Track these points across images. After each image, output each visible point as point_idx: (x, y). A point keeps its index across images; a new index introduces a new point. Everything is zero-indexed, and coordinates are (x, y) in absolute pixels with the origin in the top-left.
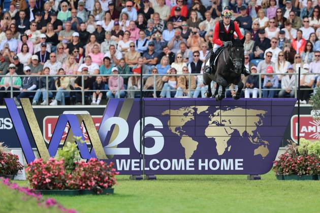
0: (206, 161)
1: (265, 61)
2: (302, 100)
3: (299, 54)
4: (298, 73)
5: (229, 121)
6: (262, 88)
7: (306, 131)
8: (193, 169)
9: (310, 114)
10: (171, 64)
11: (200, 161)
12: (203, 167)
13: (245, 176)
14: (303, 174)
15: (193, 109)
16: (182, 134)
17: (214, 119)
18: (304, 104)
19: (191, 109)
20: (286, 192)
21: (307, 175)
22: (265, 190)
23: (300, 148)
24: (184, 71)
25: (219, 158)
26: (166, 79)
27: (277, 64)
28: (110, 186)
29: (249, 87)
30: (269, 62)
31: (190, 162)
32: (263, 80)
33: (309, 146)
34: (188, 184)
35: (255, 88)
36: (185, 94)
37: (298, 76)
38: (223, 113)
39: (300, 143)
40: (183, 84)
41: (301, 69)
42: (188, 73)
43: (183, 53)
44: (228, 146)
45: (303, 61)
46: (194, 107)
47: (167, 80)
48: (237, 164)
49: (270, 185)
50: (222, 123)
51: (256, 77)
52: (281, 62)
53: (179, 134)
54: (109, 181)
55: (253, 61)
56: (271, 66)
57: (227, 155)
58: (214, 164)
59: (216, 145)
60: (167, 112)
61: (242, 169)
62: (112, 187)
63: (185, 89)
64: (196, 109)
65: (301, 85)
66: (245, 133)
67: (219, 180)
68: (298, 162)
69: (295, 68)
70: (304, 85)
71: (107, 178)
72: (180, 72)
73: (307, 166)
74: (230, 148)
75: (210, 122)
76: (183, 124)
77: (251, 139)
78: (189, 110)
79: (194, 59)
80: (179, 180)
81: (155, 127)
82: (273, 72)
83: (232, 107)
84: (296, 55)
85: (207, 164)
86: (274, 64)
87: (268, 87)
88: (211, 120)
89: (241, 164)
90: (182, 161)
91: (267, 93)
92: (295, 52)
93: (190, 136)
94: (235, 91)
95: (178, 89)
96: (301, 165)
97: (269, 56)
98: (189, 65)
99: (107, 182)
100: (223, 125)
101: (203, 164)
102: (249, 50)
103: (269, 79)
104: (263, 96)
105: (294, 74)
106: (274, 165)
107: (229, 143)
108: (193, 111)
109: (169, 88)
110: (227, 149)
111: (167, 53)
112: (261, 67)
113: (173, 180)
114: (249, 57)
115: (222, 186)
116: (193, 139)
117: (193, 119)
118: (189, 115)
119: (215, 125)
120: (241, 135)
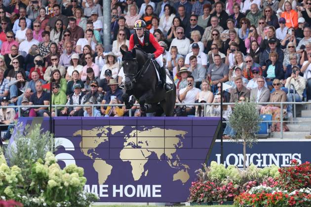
0: (121, 186)
5: (146, 142)
8: (107, 196)
11: (114, 186)
12: (118, 194)
15: (107, 129)
16: (95, 156)
17: (129, 140)
19: (105, 129)
25: (136, 184)
31: (104, 188)
38: (140, 134)
44: (145, 170)
46: (108, 126)
48: (154, 191)
50: (139, 145)
53: (92, 157)
57: (143, 181)
58: (130, 191)
59: (132, 169)
60: (79, 132)
61: (160, 196)
64: (110, 130)
66: (164, 156)
74: (146, 172)
75: (125, 144)
76: (96, 145)
77: (169, 163)
78: (103, 130)
81: (66, 149)
83: (149, 126)
85: (122, 191)
88: (126, 142)
89: (159, 191)
90: (95, 187)
93: (103, 159)
100: (140, 147)
101: (118, 191)
107: (146, 167)
108: (107, 131)
110: (143, 174)
116: (107, 163)
117: (107, 140)
118: (102, 135)
119: (130, 146)
120: (159, 158)
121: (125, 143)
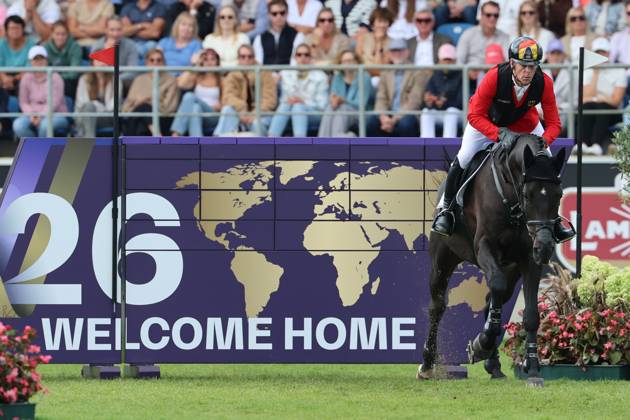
0: (308, 322)
1: (478, 28)
2: (589, 145)
3: (581, 8)
5: (374, 204)
7: (602, 235)
8: (269, 346)
9: (612, 184)
10: (203, 36)
11: (289, 322)
12: (298, 341)
14: (591, 362)
15: (268, 169)
16: (235, 242)
17: (329, 200)
18: (594, 154)
19: (263, 170)
20: (541, 415)
21: (605, 364)
22: (480, 409)
23: (583, 286)
24: (241, 57)
25: (347, 315)
26: (189, 81)
28: (22, 398)
29: (434, 106)
30: (491, 32)
31: (261, 327)
33: (611, 280)
34: (253, 391)
35: (452, 110)
36: (243, 126)
37: (577, 73)
38: (357, 181)
39: (583, 271)
40: (239, 96)
41: (586, 51)
42: (255, 63)
43: (238, 4)
44: (372, 279)
45: (593, 29)
46: (272, 163)
47: (190, 86)
48: (397, 333)
50: (356, 211)
51: (456, 75)
52: (528, 31)
53: (226, 244)
54: (22, 381)
55: (443, 29)
56: (498, 42)
57: (367, 307)
58: (331, 333)
59: (337, 276)
60: (192, 179)
61: (412, 346)
62: (31, 400)
63: (244, 112)
64: (276, 171)
65: (586, 100)
66: (422, 240)
67: (346, 381)
69: (569, 49)
70: (595, 99)
71: (15, 373)
72: (229, 61)
73: (604, 338)
74: (376, 284)
75: (318, 209)
76: (239, 213)
78: (257, 172)
79: (271, 24)
80: (226, 379)
82: (503, 60)
83: (383, 163)
84: (572, 13)
85: (310, 333)
86: (507, 37)
88: (321, 203)
89: (410, 333)
90: (235, 322)
92: (569, 3)
93: (258, 250)
94: (390, 116)
95: (226, 109)
96: (586, 337)
97: (489, 15)
98: (258, 41)
99: (13, 385)
100: (357, 218)
101: (298, 333)
105: (566, 68)
106: (507, 336)
107: (374, 270)
108: (268, 176)
109: (196, 108)
110: (367, 288)
111: (192, 5)
112: (468, 48)
113: (209, 378)
114: (432, 16)
115: (354, 397)
116: (269, 260)
117: (269, 199)
118: (255, 187)
119: (332, 216)
120: (410, 246)
121: (316, 206)
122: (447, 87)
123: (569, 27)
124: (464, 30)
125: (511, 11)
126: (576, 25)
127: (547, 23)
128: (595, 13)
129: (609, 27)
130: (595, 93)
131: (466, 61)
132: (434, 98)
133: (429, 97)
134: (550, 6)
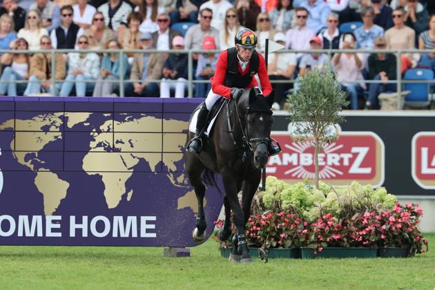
0: (85, 218)
1: (199, 26)
3: (266, 13)
4: (264, 49)
5: (129, 141)
6: (194, 78)
7: (279, 163)
8: (59, 235)
9: (286, 129)
10: (17, 30)
11: (73, 218)
12: (79, 231)
13: (161, 250)
14: (272, 247)
15: (60, 117)
16: (37, 166)
17: (100, 138)
18: (275, 109)
19: (56, 118)
20: (239, 281)
21: (281, 248)
22: (199, 277)
23: (267, 196)
24: (42, 43)
25: (110, 214)
26: (8, 60)
27: (222, 33)
29: (169, 77)
30: (207, 28)
31: (54, 222)
32: (195, 63)
33: (285, 192)
35: (181, 79)
36: (44, 89)
38: (118, 126)
39: (267, 187)
40: (41, 69)
42: (51, 48)
43: (41, 9)
44: (128, 191)
45: (274, 27)
46: (62, 114)
47: (8, 63)
48: (144, 226)
49: (208, 267)
50: (117, 146)
51: (184, 57)
52: (231, 29)
53: (32, 167)
55: (176, 26)
56: (212, 35)
57: (124, 209)
58: (100, 226)
59: (104, 188)
60: (9, 124)
61: (154, 235)
63: (44, 80)
64: (65, 119)
66: (161, 165)
67: (110, 258)
68: (263, 222)
70: (275, 73)
72: (35, 47)
73: (280, 231)
74: (130, 194)
75: (93, 144)
76: (40, 147)
77: (171, 177)
78: (52, 120)
79: (62, 22)
80: (31, 256)
82: (215, 47)
83: (136, 114)
84: (261, 16)
85: (86, 226)
86: (218, 32)
87: (205, 77)
88: (94, 140)
89: (153, 226)
90: (37, 219)
91: (203, 88)
92: (258, 9)
93: (53, 171)
94: (140, 83)
95: (32, 78)
96: (268, 229)
97: (205, 17)
98: (54, 33)
100: (118, 151)
101: (79, 226)
102: (169, 5)
103: (208, 61)
104: (197, 95)
106: (216, 229)
107: (129, 185)
108: (59, 122)
109: (12, 77)
110: (124, 196)
111: (11, 9)
112: (192, 38)
113: (20, 255)
114: (168, 18)
115: (116, 268)
116: (60, 177)
117: (60, 137)
118: (51, 129)
119: (102, 149)
120: (153, 169)
121: (91, 142)
122: (179, 64)
123: (259, 25)
124: (189, 27)
125: (221, 15)
126: (263, 24)
127: (244, 23)
128: (276, 16)
129: (285, 25)
130: (275, 69)
131: (191, 47)
132: (169, 71)
133: (166, 71)
134: (246, 11)
